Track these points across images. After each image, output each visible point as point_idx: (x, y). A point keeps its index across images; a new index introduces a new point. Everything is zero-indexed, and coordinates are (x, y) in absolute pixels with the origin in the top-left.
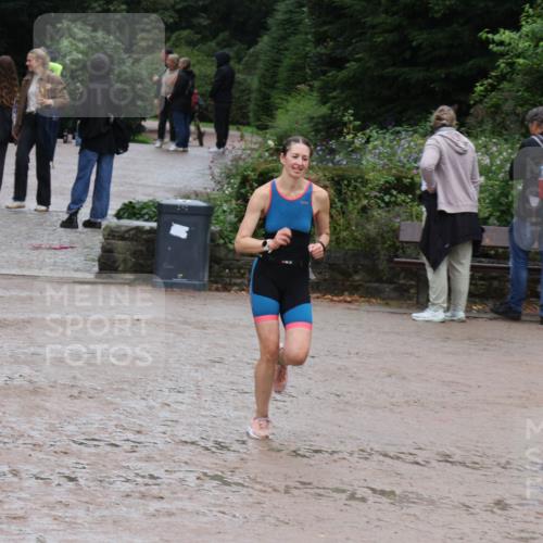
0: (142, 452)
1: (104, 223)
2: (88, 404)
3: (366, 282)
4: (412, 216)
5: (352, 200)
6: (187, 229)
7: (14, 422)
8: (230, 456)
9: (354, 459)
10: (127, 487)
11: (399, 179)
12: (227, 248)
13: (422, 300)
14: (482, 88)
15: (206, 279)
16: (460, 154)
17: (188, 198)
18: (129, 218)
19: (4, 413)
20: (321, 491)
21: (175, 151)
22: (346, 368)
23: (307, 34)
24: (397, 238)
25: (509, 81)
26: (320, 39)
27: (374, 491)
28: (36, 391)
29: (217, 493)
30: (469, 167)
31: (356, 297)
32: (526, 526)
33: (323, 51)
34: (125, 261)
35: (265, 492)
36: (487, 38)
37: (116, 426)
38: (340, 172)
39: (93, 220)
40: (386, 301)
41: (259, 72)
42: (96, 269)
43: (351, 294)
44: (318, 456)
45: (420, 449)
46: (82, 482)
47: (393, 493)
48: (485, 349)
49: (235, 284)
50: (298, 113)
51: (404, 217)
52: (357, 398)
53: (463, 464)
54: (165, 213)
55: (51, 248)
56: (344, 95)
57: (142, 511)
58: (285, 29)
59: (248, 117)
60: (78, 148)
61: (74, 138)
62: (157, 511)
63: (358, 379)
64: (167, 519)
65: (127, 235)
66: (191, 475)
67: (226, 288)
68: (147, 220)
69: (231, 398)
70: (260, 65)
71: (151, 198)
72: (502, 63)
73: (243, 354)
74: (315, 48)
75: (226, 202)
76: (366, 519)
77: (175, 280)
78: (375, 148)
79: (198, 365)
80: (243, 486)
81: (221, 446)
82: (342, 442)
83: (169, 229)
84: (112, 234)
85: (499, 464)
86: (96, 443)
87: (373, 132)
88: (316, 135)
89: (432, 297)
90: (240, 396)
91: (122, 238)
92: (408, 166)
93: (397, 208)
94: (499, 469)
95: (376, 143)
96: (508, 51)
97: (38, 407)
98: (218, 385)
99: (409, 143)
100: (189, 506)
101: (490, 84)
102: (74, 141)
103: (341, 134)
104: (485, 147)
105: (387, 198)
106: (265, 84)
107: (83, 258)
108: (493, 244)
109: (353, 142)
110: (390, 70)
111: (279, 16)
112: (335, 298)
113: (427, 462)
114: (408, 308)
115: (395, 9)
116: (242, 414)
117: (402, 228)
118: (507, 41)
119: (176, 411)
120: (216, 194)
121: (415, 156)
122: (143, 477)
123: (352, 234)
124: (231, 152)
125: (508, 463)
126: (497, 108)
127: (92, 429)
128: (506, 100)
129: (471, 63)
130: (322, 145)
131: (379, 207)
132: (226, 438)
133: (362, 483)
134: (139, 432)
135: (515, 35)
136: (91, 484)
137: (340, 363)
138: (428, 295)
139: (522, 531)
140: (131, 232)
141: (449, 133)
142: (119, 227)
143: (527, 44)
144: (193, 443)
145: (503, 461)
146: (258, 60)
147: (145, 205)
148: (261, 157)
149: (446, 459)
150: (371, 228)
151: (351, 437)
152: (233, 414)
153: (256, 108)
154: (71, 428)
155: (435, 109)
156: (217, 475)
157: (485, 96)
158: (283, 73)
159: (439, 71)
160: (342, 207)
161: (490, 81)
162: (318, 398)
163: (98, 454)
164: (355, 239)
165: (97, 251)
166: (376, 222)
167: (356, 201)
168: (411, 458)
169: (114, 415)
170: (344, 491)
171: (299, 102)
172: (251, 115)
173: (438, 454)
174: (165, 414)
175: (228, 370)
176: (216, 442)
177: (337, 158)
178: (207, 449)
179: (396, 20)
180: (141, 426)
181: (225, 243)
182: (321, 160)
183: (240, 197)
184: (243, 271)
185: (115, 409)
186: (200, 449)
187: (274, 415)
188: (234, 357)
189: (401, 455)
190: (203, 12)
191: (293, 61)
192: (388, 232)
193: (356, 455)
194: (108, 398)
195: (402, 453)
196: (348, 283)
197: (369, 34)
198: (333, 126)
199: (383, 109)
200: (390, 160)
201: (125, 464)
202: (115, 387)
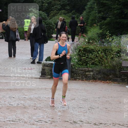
0: (54, 124)
1: (42, 62)
2: (39, 111)
3: (113, 77)
5: (109, 55)
7: (20, 116)
8: (77, 125)
12: (75, 68)
15: (70, 77)
18: (49, 61)
19: (17, 113)
22: (108, 101)
23: (96, 11)
24: (121, 65)
26: (99, 12)
28: (25, 108)
31: (110, 82)
33: (100, 15)
34: (48, 72)
37: (47, 117)
38: (106, 48)
39: (39, 61)
40: (119, 83)
42: (40, 75)
43: (109, 81)
44: (101, 125)
49: (78, 78)
50: (94, 32)
52: (111, 109)
56: (106, 27)
58: (90, 10)
63: (112, 104)
67: (75, 79)
69: (77, 109)
73: (80, 97)
74: (98, 14)
75: (75, 56)
78: (115, 41)
79: (69, 100)
81: (75, 122)
82: (107, 121)
84: (44, 65)
86: (41, 121)
87: (114, 37)
88: (99, 38)
90: (80, 109)
91: (47, 66)
93: (121, 57)
95: (115, 40)
97: (26, 112)
98: (74, 106)
103: (106, 37)
105: (118, 55)
109: (109, 40)
110: (119, 20)
111: (88, 6)
112: (105, 82)
114: (125, 84)
115: (120, 4)
116: (80, 113)
117: (123, 63)
120: (72, 54)
123: (109, 65)
124: (76, 43)
127: (40, 118)
130: (100, 41)
131: (116, 57)
132: (76, 120)
137: (106, 100)
140: (50, 65)
142: (46, 63)
144: (67, 121)
148: (84, 44)
150: (114, 63)
151: (110, 120)
152: (78, 114)
154: (34, 118)
158: (90, 21)
160: (106, 57)
162: (101, 109)
163: (42, 125)
165: (41, 70)
166: (115, 61)
167: (110, 56)
168: (127, 125)
169: (46, 114)
171: (94, 29)
174: (59, 114)
175: (76, 102)
176: (73, 121)
177: (105, 44)
178: (71, 123)
179: (120, 6)
180: (53, 117)
181: (75, 67)
182: (100, 45)
183: (79, 55)
184: (80, 75)
185: (46, 112)
186: (69, 123)
187: (89, 114)
188: (78, 98)
189: (124, 125)
190: (68, 5)
191: (92, 18)
192: (119, 64)
193: (111, 125)
194: (44, 109)
195: (124, 124)
196: (108, 78)
197: (113, 11)
198: (103, 35)
199: (117, 31)
200: (119, 45)
201: (49, 127)
202: (46, 106)
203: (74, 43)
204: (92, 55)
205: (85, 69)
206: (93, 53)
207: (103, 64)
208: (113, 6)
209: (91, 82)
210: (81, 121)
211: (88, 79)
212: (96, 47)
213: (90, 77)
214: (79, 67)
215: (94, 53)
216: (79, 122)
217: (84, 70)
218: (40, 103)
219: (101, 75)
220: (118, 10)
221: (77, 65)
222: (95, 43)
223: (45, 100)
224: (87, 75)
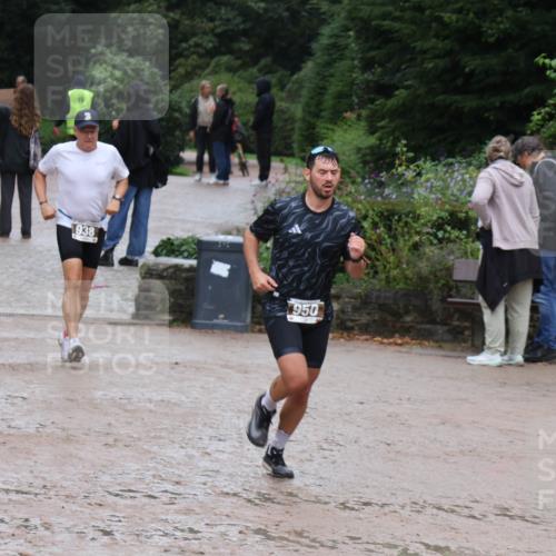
0: (181, 504)
1: (141, 261)
2: (124, 453)
3: (418, 323)
4: (466, 253)
5: (403, 236)
6: (228, 267)
7: (47, 472)
8: (275, 509)
9: (406, 513)
11: (452, 214)
13: (478, 343)
14: (539, 117)
15: (249, 320)
16: (517, 186)
17: (229, 233)
18: (168, 255)
19: (36, 462)
20: (372, 547)
21: (216, 184)
22: (397, 416)
23: (353, 59)
24: (451, 276)
26: (367, 65)
27: (428, 546)
29: (261, 548)
31: (407, 339)
33: (371, 77)
36: (544, 63)
37: (154, 476)
38: (390, 207)
39: (130, 257)
40: (439, 343)
41: (303, 100)
42: (132, 309)
43: (402, 336)
44: (367, 509)
45: (477, 502)
46: (118, 536)
47: (447, 548)
48: (544, 396)
50: (344, 144)
51: (458, 254)
52: (410, 447)
53: (523, 518)
54: (206, 251)
56: (393, 125)
58: (330, 55)
59: (291, 148)
63: (410, 426)
65: (165, 274)
66: (233, 528)
68: (187, 258)
70: (304, 92)
71: (190, 234)
74: (363, 73)
77: (215, 321)
78: (428, 180)
79: (239, 411)
80: (288, 540)
81: (265, 498)
82: (393, 494)
83: (210, 267)
84: (150, 273)
86: (132, 494)
87: (426, 163)
88: (364, 167)
89: (488, 340)
91: (160, 276)
92: (462, 200)
93: (450, 245)
95: (429, 176)
97: (71, 455)
99: (463, 175)
101: (547, 113)
103: (392, 166)
105: (440, 234)
106: (310, 112)
109: (404, 175)
110: (441, 97)
111: (324, 41)
112: (385, 341)
113: (484, 516)
114: (462, 351)
115: (446, 33)
117: (457, 265)
119: (217, 460)
121: (470, 189)
123: (403, 273)
124: (274, 185)
127: (129, 479)
129: (527, 91)
130: (370, 178)
133: (415, 539)
134: (177, 483)
136: (128, 539)
137: (390, 410)
138: (484, 338)
140: (170, 271)
142: (157, 264)
144: (235, 495)
146: (301, 87)
147: (184, 242)
149: (504, 512)
150: (424, 267)
151: (402, 489)
153: (300, 138)
154: (106, 479)
155: (490, 140)
156: (260, 529)
157: (542, 126)
158: (328, 101)
159: (493, 99)
160: (391, 244)
161: (547, 109)
162: (368, 447)
163: (136, 506)
164: (406, 278)
165: (134, 291)
166: (428, 259)
167: (407, 238)
168: (466, 512)
169: (151, 464)
170: (395, 547)
171: (345, 131)
172: (295, 146)
173: (495, 507)
174: (205, 463)
176: (259, 493)
177: (387, 191)
178: (249, 501)
179: (447, 44)
180: (180, 476)
182: (370, 193)
185: (152, 458)
186: (242, 502)
187: (320, 464)
189: (456, 508)
190: (243, 36)
191: (339, 88)
192: (441, 270)
193: (408, 508)
194: (145, 447)
195: (457, 506)
196: (398, 325)
197: (419, 60)
198: (382, 157)
199: (434, 140)
200: (444, 194)
201: (164, 518)
202: (153, 434)
203: (267, 185)
207: (380, 268)
210: (290, 494)
212: (354, 201)
218: (129, 420)
219: (369, 314)
220: (438, 57)
222: (350, 186)
223: (151, 411)
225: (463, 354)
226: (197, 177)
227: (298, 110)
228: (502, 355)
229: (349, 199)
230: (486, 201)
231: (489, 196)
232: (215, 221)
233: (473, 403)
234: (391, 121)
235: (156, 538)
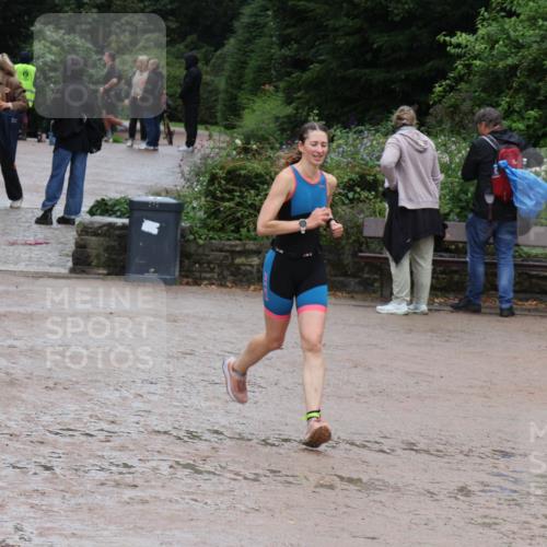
0: (116, 441)
1: (78, 220)
3: (331, 276)
4: (375, 212)
6: (158, 225)
8: (202, 446)
10: (102, 476)
11: (362, 177)
12: (197, 243)
13: (386, 293)
14: (441, 89)
15: (177, 273)
16: (420, 152)
17: (159, 195)
18: (101, 214)
20: (291, 479)
21: (146, 150)
23: (271, 36)
24: (362, 233)
25: (466, 82)
26: (285, 42)
27: (342, 478)
28: (12, 383)
29: (190, 481)
30: (430, 164)
32: (488, 512)
33: (288, 53)
34: (98, 256)
35: (235, 480)
36: (444, 41)
37: (91, 416)
39: (66, 216)
40: (352, 294)
41: (226, 73)
42: (70, 264)
44: (286, 445)
45: (386, 437)
46: (58, 471)
47: (360, 480)
48: (447, 341)
49: (205, 279)
50: (264, 113)
51: (367, 213)
53: (427, 452)
54: (137, 210)
55: (26, 244)
56: (307, 96)
57: (117, 499)
58: (251, 32)
59: (216, 117)
60: (53, 147)
61: (47, 137)
62: (131, 498)
64: (140, 507)
65: (99, 232)
66: (164, 463)
67: (197, 282)
68: (119, 217)
69: (202, 389)
70: (227, 66)
71: (123, 195)
72: (459, 65)
73: (214, 346)
74: (280, 49)
75: (196, 199)
76: (333, 506)
77: (147, 275)
78: (339, 146)
79: (169, 357)
80: (214, 474)
81: (193, 436)
83: (141, 225)
84: (85, 230)
85: (461, 452)
86: (71, 433)
87: (337, 131)
88: (282, 134)
89: (395, 291)
90: (210, 387)
91: (95, 234)
92: (371, 164)
93: (360, 205)
94: (461, 457)
95: (341, 141)
96: (465, 53)
97: (14, 398)
98: (189, 376)
100: (162, 494)
101: (448, 85)
102: (48, 140)
104: (445, 145)
105: (351, 195)
106: (232, 85)
107: (57, 254)
108: (453, 239)
110: (351, 71)
111: (245, 20)
113: (393, 451)
114: (372, 301)
115: (356, 12)
116: (213, 403)
117: (366, 224)
118: (464, 42)
119: (149, 402)
120: (186, 192)
121: (377, 154)
122: (118, 466)
124: (199, 151)
125: (470, 450)
126: (455, 108)
127: (66, 419)
128: (464, 100)
129: (430, 64)
130: (287, 144)
132: (198, 428)
133: (330, 471)
134: (113, 422)
135: (471, 38)
136: (67, 473)
138: (392, 289)
139: (486, 517)
140: (104, 229)
141: (411, 132)
142: (92, 223)
143: (483, 46)
144: (165, 433)
145: (466, 449)
146: (224, 62)
147: (117, 202)
148: (228, 155)
149: (411, 447)
152: (205, 404)
153: (224, 108)
154: (46, 419)
156: (188, 464)
157: (443, 97)
158: (249, 74)
159: (398, 73)
161: (448, 82)
162: (287, 388)
163: (73, 444)
165: (71, 247)
166: (340, 218)
168: (377, 446)
169: (89, 405)
171: (265, 102)
172: (219, 114)
173: (403, 442)
174: (138, 404)
175: (200, 361)
176: (188, 432)
178: (179, 438)
179: (357, 23)
180: (115, 416)
181: (195, 239)
183: (209, 193)
184: (212, 266)
185: (89, 400)
186: (172, 438)
188: (205, 348)
189: (367, 444)
190: (171, 15)
191: (259, 63)
192: (352, 228)
194: (83, 389)
195: (368, 441)
197: (331, 37)
198: (298, 125)
199: (346, 109)
200: (354, 159)
201: (100, 453)
202: (89, 378)
203: (193, 151)
204: (257, 195)
205: (232, 246)
206: (261, 186)
208: (332, 22)
209: (254, 290)
210: (216, 432)
211: (241, 281)
213: (251, 273)
214: (211, 238)
215: (266, 187)
216: (207, 436)
217: (227, 248)
220: (348, 34)
221: (202, 231)
222: (270, 151)
224: (238, 267)
225: (373, 304)
226: (129, 143)
227: (221, 83)
228: (408, 305)
229: (268, 163)
230: (393, 165)
231: (396, 160)
232: (145, 183)
233: (383, 348)
234: (306, 92)
235: (93, 473)
